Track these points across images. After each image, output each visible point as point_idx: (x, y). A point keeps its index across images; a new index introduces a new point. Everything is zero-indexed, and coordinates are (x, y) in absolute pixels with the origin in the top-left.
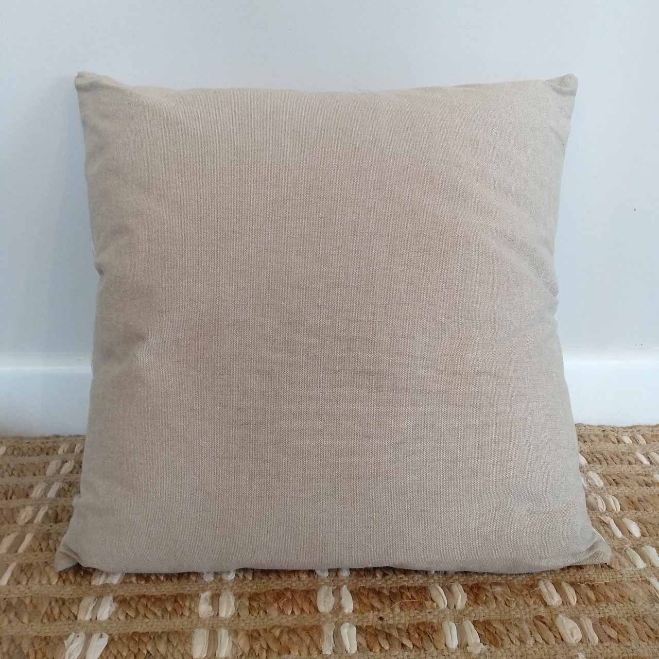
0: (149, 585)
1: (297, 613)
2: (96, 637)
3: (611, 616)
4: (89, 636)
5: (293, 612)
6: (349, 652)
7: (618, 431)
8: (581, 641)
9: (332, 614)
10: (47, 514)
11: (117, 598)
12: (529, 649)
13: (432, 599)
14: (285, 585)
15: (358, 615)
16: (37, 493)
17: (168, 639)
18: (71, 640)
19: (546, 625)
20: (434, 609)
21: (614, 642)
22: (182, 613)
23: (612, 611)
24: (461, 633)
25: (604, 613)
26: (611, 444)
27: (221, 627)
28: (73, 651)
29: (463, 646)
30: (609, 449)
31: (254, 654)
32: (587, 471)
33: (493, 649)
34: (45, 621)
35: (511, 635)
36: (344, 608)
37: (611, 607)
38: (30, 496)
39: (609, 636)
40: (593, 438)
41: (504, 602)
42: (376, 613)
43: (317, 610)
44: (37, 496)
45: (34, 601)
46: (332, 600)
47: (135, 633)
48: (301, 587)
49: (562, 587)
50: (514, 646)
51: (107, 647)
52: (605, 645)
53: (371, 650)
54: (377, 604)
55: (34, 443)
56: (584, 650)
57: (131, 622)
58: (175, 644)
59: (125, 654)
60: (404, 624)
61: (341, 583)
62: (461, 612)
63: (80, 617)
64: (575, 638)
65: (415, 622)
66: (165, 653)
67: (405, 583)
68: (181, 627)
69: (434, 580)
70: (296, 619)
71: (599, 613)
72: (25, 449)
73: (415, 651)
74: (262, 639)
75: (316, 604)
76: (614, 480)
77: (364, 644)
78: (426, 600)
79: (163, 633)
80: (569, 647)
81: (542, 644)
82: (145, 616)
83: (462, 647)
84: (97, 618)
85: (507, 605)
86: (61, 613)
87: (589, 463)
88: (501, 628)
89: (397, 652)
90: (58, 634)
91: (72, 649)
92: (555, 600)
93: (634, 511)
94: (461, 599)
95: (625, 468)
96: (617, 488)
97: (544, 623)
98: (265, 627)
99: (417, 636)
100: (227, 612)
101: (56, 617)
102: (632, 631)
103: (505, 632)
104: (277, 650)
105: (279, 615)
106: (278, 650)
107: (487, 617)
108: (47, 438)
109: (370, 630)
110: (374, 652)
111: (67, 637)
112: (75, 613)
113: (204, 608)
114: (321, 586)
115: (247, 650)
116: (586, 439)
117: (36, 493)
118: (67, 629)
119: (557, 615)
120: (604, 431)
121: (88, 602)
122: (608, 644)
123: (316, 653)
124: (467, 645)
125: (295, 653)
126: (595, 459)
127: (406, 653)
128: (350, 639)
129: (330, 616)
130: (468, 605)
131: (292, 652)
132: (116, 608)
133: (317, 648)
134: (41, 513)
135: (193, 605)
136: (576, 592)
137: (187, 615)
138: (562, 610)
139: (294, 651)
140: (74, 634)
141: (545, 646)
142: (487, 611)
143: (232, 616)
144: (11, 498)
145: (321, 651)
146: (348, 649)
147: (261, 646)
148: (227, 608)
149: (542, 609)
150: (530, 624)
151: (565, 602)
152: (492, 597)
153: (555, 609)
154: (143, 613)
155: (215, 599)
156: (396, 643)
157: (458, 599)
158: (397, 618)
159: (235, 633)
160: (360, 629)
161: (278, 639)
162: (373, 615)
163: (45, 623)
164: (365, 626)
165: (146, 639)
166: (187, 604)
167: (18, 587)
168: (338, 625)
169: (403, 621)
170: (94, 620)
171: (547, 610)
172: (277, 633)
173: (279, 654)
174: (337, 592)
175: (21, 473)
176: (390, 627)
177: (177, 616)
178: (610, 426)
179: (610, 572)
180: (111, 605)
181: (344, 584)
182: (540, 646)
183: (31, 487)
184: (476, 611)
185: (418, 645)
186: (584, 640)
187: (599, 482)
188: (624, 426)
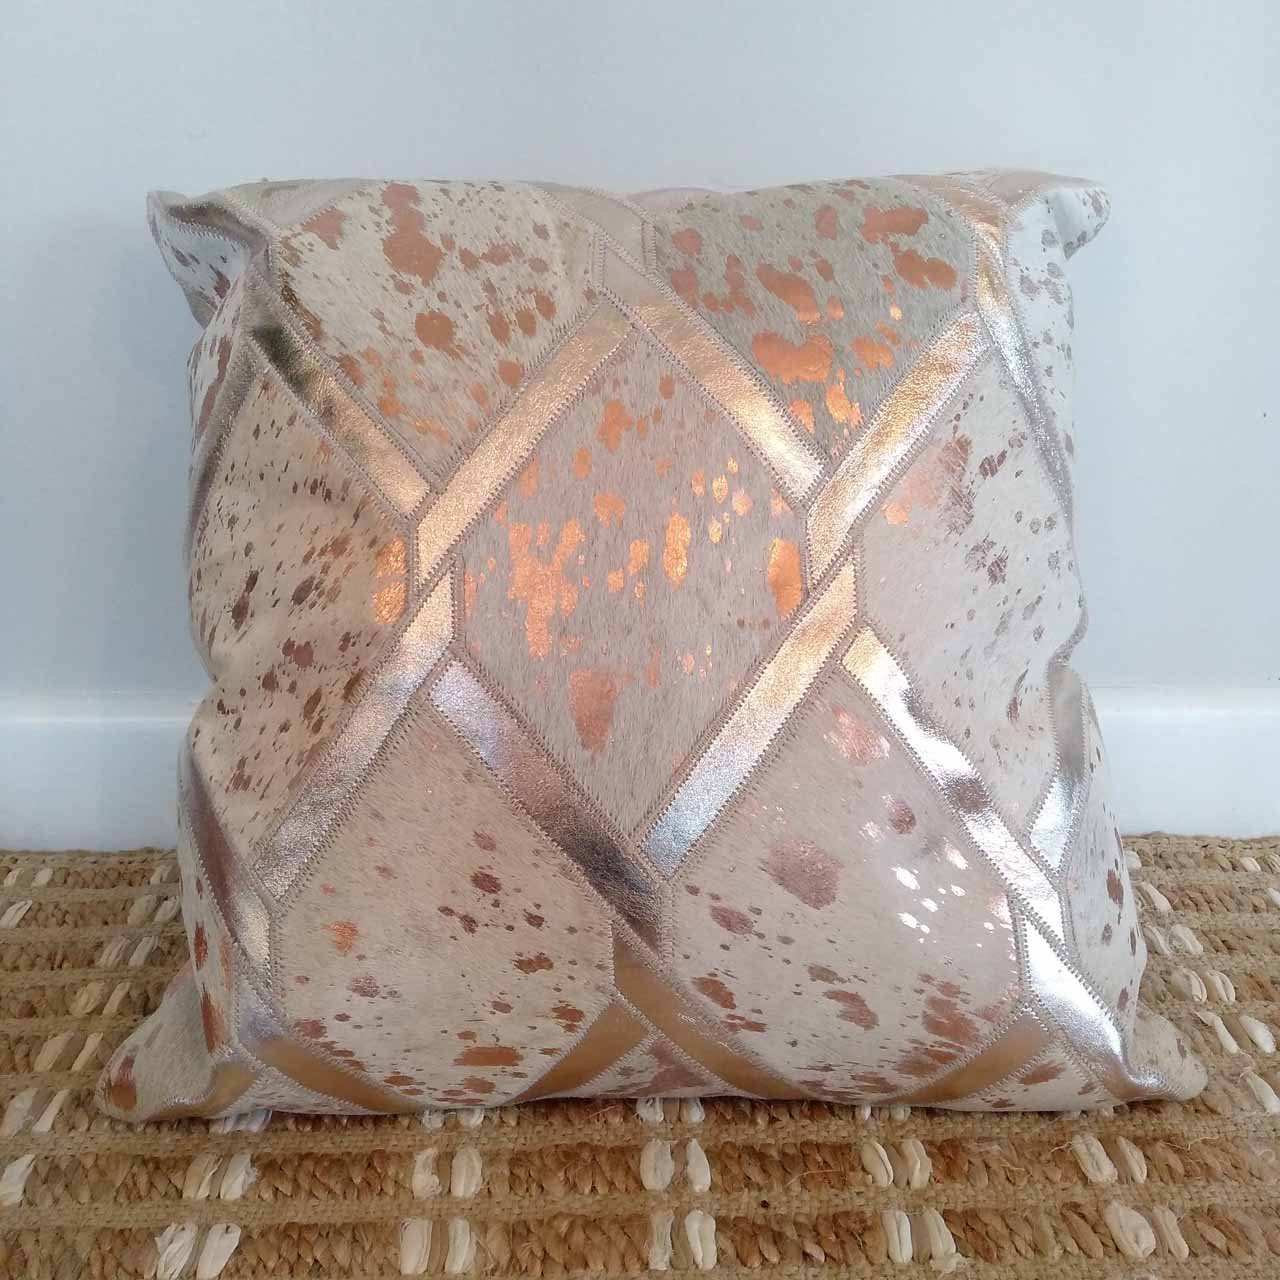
0: (320, 1135)
1: (602, 1190)
2: (217, 1230)
3: (1214, 1204)
4: (204, 1230)
5: (594, 1189)
6: (700, 1267)
7: (1233, 848)
8: (1155, 1253)
9: (669, 1193)
10: (128, 995)
11: (258, 1158)
12: (1051, 1266)
13: (863, 1169)
14: (580, 1137)
15: (719, 1196)
16: (108, 957)
17: (354, 1238)
18: (169, 1237)
19: (1086, 1220)
20: (866, 1186)
21: (1220, 1257)
22: (382, 1189)
23: (1216, 1195)
24: (919, 1234)
25: (1200, 1199)
26: (1218, 871)
27: (455, 1215)
28: (171, 1259)
29: (923, 1257)
30: (1216, 882)
31: (518, 1268)
32: (1173, 923)
33: (981, 1264)
34: (121, 1199)
35: (1016, 1238)
36: (691, 1183)
37: (1215, 1187)
38: (97, 964)
39: (1210, 1244)
40: (1184, 859)
41: (1005, 1177)
42: (755, 1193)
43: (640, 1185)
44: (109, 965)
45: (102, 1163)
46: (669, 1168)
47: (290, 1225)
48: (611, 1141)
49: (1118, 1148)
50: (1022, 1259)
51: (238, 1251)
52: (1203, 1261)
53: (744, 1264)
54: (757, 1176)
55: (105, 863)
56: (1160, 1269)
57: (284, 1203)
58: (367, 1248)
59: (271, 1265)
60: (808, 1216)
61: (688, 1135)
62: (920, 1193)
63: (188, 1193)
64: (1143, 1246)
65: (831, 1211)
66: (347, 1265)
67: (813, 1137)
68: (379, 1214)
69: (868, 1132)
70: (600, 1201)
71: (1191, 1199)
72: (88, 876)
73: (830, 1268)
74: (533, 1238)
75: (639, 1174)
76: (1223, 942)
77: (731, 1251)
78: (853, 1169)
79: (344, 1224)
80: (1130, 1265)
81: (1078, 1256)
82: (311, 1194)
83: (921, 1260)
84: (219, 1196)
85: (1010, 1181)
86: (152, 1185)
87: (1175, 908)
88: (996, 1224)
89: (794, 1267)
90: (146, 1225)
91: (171, 1256)
92: (1104, 1171)
93: (1264, 1003)
94: (921, 1169)
95: (1246, 919)
96: (1228, 956)
97: (1083, 1216)
98: (538, 1217)
99: (833, 1238)
100: (467, 1188)
101: (142, 1193)
102: (1256, 1234)
103: (1006, 1232)
104: (561, 1261)
105: (566, 1194)
106: (564, 1259)
107: (971, 1205)
108: (131, 854)
109: (742, 1225)
110: (750, 1268)
111: (163, 1229)
112: (179, 1186)
113: (423, 1181)
114: (649, 1140)
115: (504, 1259)
116: (1171, 863)
117: (108, 959)
118: (162, 1216)
119: (1107, 1202)
120: (1205, 847)
121: (204, 1166)
122: (1207, 1259)
123: (638, 1266)
124: (931, 1257)
125: (597, 1267)
126: (1187, 901)
127: (812, 1271)
128: (703, 1241)
129: (666, 1197)
130: (934, 1180)
131: (591, 1264)
132: (257, 1177)
133: (640, 1258)
134: (118, 996)
135: (401, 1175)
136: (1146, 1157)
137: (391, 1193)
138: (1119, 1192)
139: (595, 1263)
140: (174, 1226)
141: (1084, 1259)
142: (970, 1192)
143: (478, 1194)
144: (60, 967)
145: (648, 1264)
146: (699, 1259)
147: (532, 1252)
148: (467, 1180)
149: (1079, 1189)
150: (1055, 1218)
151: (1125, 1177)
152: (982, 1166)
153: (1103, 1191)
154: (307, 1187)
155: (444, 1165)
156: (792, 1251)
157: (913, 1168)
158: (796, 1203)
159: (482, 1227)
160: (722, 1223)
161: (564, 1240)
162: (750, 1197)
163: (121, 1205)
164: (733, 1217)
165: (312, 1237)
166: (391, 1172)
167: (72, 1134)
168: (681, 1215)
169: (806, 1210)
170: (214, 1199)
171: (1089, 1193)
172: (564, 1227)
173: (566, 1268)
174: (679, 1152)
175: (82, 920)
176: (781, 1220)
177: (372, 1195)
178: (1218, 838)
179: (1213, 1119)
180: (247, 1172)
181: (695, 1136)
182: (1073, 1260)
183: (99, 946)
184: (950, 1192)
185: (835, 1256)
186: (1162, 1250)
187: (1196, 947)
188: (1245, 837)
